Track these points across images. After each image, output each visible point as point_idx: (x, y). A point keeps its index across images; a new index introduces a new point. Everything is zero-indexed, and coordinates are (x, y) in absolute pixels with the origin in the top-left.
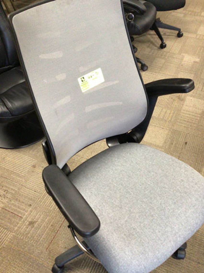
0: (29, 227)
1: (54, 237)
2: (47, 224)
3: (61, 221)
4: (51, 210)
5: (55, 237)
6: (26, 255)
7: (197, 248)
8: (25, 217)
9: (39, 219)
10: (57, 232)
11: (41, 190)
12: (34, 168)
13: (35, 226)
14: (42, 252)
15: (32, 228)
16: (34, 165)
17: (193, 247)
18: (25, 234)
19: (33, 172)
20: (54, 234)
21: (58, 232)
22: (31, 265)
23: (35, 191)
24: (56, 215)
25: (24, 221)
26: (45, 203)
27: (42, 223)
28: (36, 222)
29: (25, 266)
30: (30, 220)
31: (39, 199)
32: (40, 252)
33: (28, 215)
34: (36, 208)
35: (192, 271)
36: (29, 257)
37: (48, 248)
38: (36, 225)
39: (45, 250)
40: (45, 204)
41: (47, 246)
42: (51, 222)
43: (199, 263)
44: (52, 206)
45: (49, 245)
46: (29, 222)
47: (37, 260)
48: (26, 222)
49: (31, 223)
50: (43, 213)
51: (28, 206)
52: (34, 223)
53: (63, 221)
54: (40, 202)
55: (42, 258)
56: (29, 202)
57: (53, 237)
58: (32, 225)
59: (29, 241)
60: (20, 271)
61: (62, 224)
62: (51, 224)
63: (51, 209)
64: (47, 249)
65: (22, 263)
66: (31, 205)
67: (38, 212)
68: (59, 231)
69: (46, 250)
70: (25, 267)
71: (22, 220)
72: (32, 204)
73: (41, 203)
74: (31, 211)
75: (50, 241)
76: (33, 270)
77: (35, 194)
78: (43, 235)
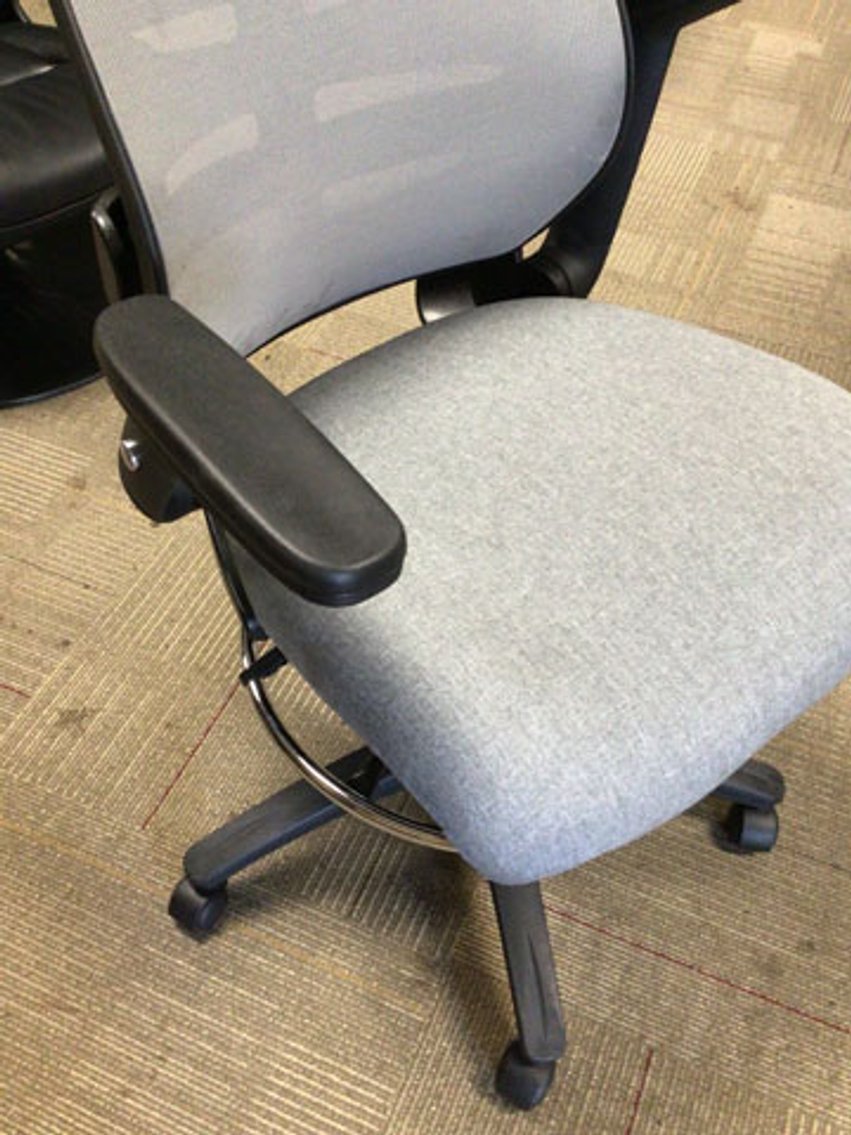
0: (62, 734)
1: (179, 774)
2: (147, 719)
3: (212, 706)
4: (165, 663)
5: (184, 773)
6: (48, 850)
7: (826, 808)
8: (39, 690)
9: (105, 701)
10: (193, 752)
11: (112, 580)
12: (77, 491)
13: (90, 729)
14: (122, 837)
15: (75, 736)
16: (79, 476)
17: (811, 802)
18: (41, 763)
19: (73, 505)
20: (182, 762)
21: (196, 754)
22: (72, 890)
23: (87, 587)
24: (188, 681)
25: (36, 711)
26: (133, 635)
27: (121, 716)
28: (94, 712)
29: (42, 896)
30: (64, 705)
31: (104, 617)
32: (113, 836)
33: (57, 684)
34: (91, 655)
35: (807, 899)
36: (60, 859)
37: (153, 819)
38: (92, 726)
39: (138, 828)
40: (136, 638)
41: (147, 812)
42: (162, 713)
43: (836, 867)
44: (167, 646)
45: (157, 808)
46: (62, 714)
47: (102, 871)
48: (45, 712)
49: (72, 718)
50: (123, 676)
51: (57, 646)
52: (84, 714)
53: (219, 704)
54: (110, 630)
55: (124, 859)
56: (57, 629)
57: (173, 773)
58: (73, 727)
59: (60, 790)
60: (20, 918)
61: (215, 719)
62: (163, 719)
63: (164, 658)
64: (146, 822)
65: (30, 883)
66: (66, 643)
67: (105, 671)
68: (200, 748)
69: (143, 828)
70: (45, 900)
71: (29, 705)
72: (72, 640)
73: (117, 636)
74: (70, 669)
75: (161, 791)
76: (82, 913)
77: (84, 595)
78: (128, 764)
